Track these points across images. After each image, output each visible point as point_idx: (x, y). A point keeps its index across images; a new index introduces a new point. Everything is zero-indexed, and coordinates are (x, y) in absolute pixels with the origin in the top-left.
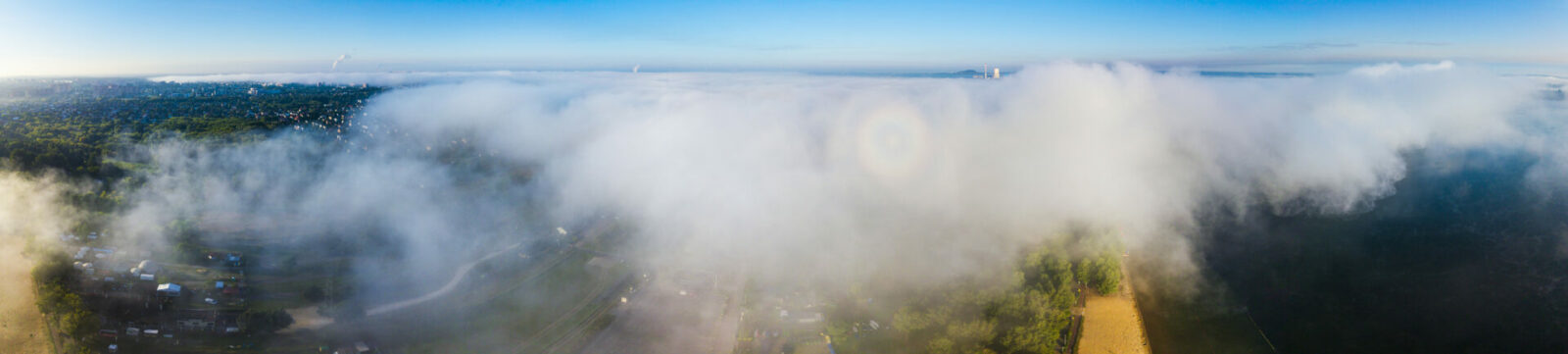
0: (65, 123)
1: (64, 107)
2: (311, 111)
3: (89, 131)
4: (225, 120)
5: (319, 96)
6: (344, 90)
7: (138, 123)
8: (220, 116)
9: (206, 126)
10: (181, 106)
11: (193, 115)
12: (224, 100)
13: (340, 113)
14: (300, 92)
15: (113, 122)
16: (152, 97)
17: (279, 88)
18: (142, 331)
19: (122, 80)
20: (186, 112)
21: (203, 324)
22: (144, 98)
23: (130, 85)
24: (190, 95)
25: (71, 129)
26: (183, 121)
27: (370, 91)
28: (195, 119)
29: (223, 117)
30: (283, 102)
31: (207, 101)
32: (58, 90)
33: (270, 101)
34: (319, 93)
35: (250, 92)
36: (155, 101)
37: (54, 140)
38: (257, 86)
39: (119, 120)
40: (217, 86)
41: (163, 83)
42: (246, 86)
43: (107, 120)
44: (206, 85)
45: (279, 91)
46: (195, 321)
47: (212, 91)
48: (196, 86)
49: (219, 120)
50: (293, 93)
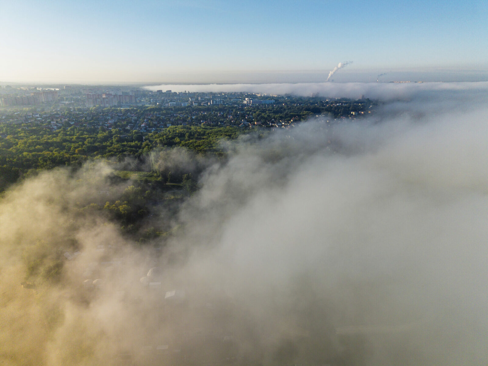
0: (57, 134)
1: (53, 117)
3: (86, 142)
4: (221, 129)
5: (312, 107)
7: (136, 133)
8: (217, 125)
9: (204, 135)
10: (179, 115)
11: (191, 123)
12: (220, 110)
14: (293, 102)
15: (111, 132)
16: (150, 106)
17: (273, 98)
19: (117, 88)
20: (184, 120)
22: (141, 108)
23: (126, 94)
24: (187, 104)
25: (65, 141)
26: (181, 130)
28: (193, 128)
29: (220, 126)
30: (276, 112)
31: (204, 110)
33: (264, 111)
34: (312, 104)
35: (245, 102)
36: (151, 110)
37: (45, 153)
38: (252, 96)
39: (117, 129)
40: (214, 95)
41: (160, 92)
42: (242, 95)
43: (104, 130)
44: (203, 94)
45: (273, 101)
47: (209, 100)
48: (193, 95)
49: (216, 129)
50: (286, 104)
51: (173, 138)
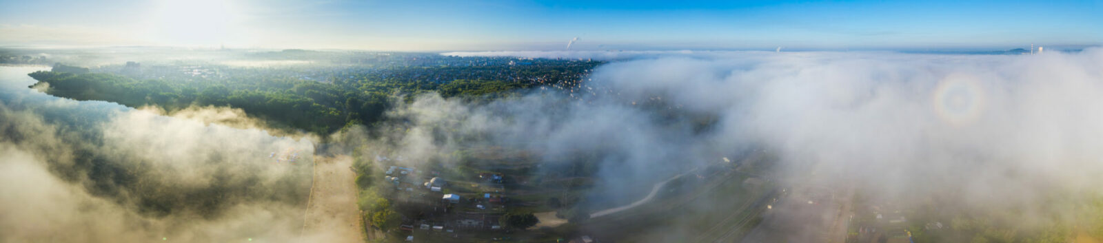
0: (384, 82)
1: (383, 71)
2: (552, 77)
4: (492, 82)
5: (558, 67)
6: (575, 63)
7: (432, 84)
8: (489, 80)
9: (479, 86)
10: (462, 73)
11: (471, 78)
12: (492, 69)
13: (573, 79)
14: (544, 64)
15: (416, 82)
16: (444, 66)
17: (530, 61)
18: (431, 226)
19: (423, 54)
20: (466, 76)
21: (475, 223)
22: (437, 67)
23: (428, 58)
24: (469, 65)
25: (388, 86)
26: (463, 83)
27: (593, 64)
28: (472, 81)
29: (492, 80)
30: (533, 71)
31: (480, 69)
32: (380, 60)
33: (524, 70)
34: (558, 65)
35: (510, 64)
36: (443, 69)
37: (377, 93)
38: (515, 60)
39: (420, 81)
40: (488, 59)
41: (451, 56)
42: (508, 59)
43: (412, 81)
44: (480, 58)
45: (530, 63)
46: (470, 221)
47: (484, 62)
48: (473, 59)
49: (489, 82)
50: (540, 65)
51: (457, 88)
